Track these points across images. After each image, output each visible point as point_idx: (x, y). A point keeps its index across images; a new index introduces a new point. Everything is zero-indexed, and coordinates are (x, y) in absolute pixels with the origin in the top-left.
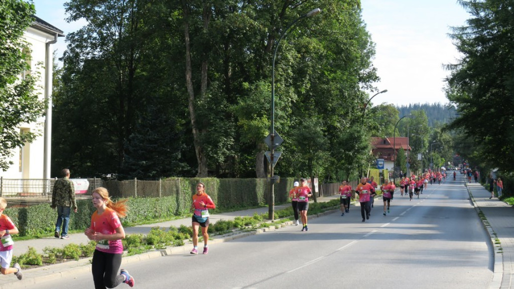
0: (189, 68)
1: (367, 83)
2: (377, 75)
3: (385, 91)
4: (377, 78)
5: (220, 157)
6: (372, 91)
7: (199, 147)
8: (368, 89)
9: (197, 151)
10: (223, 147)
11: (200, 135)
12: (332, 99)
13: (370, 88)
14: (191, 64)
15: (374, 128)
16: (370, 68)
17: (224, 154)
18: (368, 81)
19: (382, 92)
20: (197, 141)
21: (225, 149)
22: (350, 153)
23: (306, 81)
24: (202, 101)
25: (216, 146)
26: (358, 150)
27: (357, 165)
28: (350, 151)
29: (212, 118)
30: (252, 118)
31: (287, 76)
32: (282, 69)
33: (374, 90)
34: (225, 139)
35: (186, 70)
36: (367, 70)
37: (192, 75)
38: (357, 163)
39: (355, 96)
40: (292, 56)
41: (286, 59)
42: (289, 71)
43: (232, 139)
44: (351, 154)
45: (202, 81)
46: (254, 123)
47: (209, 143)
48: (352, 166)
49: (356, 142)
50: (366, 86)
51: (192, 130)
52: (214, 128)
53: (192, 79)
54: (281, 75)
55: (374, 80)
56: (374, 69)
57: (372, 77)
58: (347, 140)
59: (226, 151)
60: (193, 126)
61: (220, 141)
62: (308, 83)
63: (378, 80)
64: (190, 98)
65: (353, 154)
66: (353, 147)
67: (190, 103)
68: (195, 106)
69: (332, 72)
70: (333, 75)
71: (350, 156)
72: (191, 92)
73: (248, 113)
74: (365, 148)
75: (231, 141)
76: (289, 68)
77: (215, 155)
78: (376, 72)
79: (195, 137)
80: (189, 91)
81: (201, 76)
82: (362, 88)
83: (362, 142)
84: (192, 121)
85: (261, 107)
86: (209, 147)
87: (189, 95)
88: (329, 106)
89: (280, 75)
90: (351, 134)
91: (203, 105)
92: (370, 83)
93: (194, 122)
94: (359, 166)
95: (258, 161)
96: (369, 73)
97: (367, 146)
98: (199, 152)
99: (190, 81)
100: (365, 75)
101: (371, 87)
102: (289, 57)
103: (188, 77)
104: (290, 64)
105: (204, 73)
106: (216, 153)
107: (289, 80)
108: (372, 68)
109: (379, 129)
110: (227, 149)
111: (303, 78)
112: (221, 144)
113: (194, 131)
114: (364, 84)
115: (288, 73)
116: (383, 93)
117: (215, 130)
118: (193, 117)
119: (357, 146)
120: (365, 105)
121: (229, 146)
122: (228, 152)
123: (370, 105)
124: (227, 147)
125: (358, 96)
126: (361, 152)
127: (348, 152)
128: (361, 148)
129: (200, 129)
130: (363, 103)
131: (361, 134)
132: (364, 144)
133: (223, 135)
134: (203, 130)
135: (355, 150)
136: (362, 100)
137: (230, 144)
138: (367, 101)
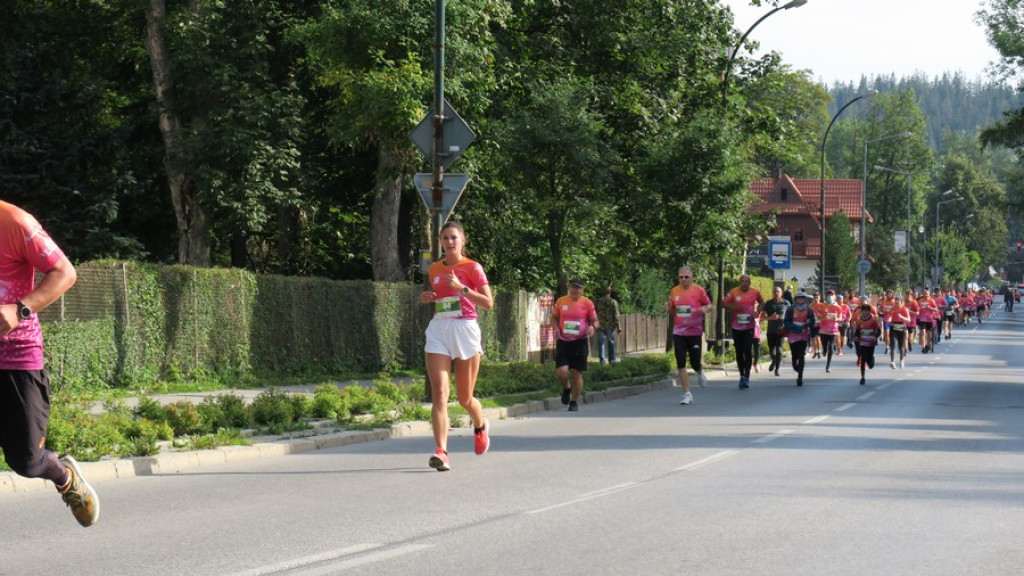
3: (798, 3)
5: (251, 211)
6: (757, 2)
7: (182, 176)
9: (174, 191)
10: (263, 178)
11: (186, 135)
17: (265, 199)
19: (787, 7)
20: (173, 156)
21: (268, 184)
22: (683, 204)
24: (195, 19)
25: (236, 169)
26: (711, 194)
27: (706, 246)
28: (683, 198)
29: (226, 77)
30: (368, 64)
34: (268, 148)
38: (706, 239)
39: (699, 16)
43: (293, 151)
44: (688, 209)
46: (376, 78)
47: (215, 162)
48: (690, 249)
49: (705, 169)
52: (231, 111)
58: (673, 161)
59: (274, 189)
60: (161, 105)
64: (151, 10)
65: (696, 208)
66: (693, 186)
67: (153, 30)
68: (169, 38)
71: (682, 214)
73: (355, 48)
74: (733, 188)
75: (290, 158)
77: (236, 205)
79: (168, 141)
83: (722, 167)
84: (160, 91)
85: (398, 28)
86: (216, 177)
91: (197, 37)
93: (163, 93)
94: (712, 248)
95: (378, 227)
97: (741, 182)
98: (182, 192)
106: (240, 197)
110: (277, 182)
112: (255, 168)
113: (165, 124)
118: (162, 76)
119: (707, 181)
120: (732, 49)
121: (283, 172)
122: (280, 193)
123: (750, 48)
124: (278, 175)
125: (709, 19)
126: (722, 201)
127: (675, 203)
128: (720, 189)
129: (184, 115)
130: (726, 42)
131: (719, 141)
132: (730, 175)
133: (263, 137)
134: (196, 119)
135: (701, 194)
136: (721, 30)
137: (285, 168)
138: (738, 35)
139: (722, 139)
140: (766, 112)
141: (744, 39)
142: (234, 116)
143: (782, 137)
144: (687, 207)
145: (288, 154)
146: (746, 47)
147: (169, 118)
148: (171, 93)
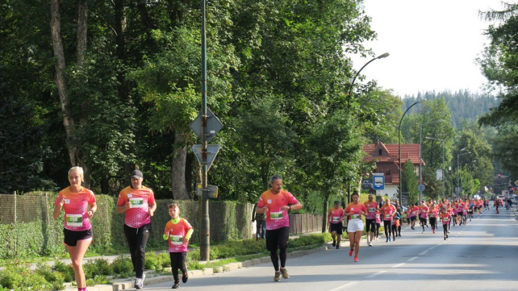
0: (55, 14)
1: (355, 42)
2: (372, 29)
3: (385, 55)
4: (371, 33)
5: (111, 165)
6: (364, 56)
7: (75, 149)
8: (356, 53)
9: (72, 156)
10: (116, 149)
11: (77, 128)
12: (299, 66)
13: (360, 50)
15: (368, 117)
16: (360, 17)
17: (117, 159)
18: (357, 39)
19: (379, 57)
20: (71, 139)
21: (119, 151)
22: (329, 158)
23: (255, 35)
24: (81, 69)
26: (343, 153)
27: (341, 179)
28: (329, 155)
29: (97, 98)
30: (168, 90)
31: (223, 27)
32: (215, 14)
33: (366, 53)
34: (119, 133)
35: (50, 17)
36: (355, 21)
37: (62, 26)
38: (341, 175)
39: (335, 63)
42: (227, 18)
43: (131, 135)
44: (332, 160)
45: (78, 36)
46: (172, 97)
47: (92, 141)
48: (333, 180)
49: (340, 140)
50: (353, 48)
51: (62, 122)
52: (100, 115)
53: (61, 34)
54: (213, 25)
55: (367, 37)
56: (366, 18)
57: (363, 31)
58: (324, 137)
59: (122, 154)
60: (64, 112)
61: (111, 138)
62: (258, 38)
63: (374, 37)
64: (58, 65)
65: (336, 159)
66: (334, 149)
67: (59, 75)
68: (67, 79)
69: (297, 20)
70: (299, 25)
71: (329, 163)
72: (60, 56)
73: (161, 82)
74: (354, 149)
75: (130, 138)
76: (225, 12)
77: (103, 162)
78: (370, 24)
79: (68, 131)
80: (56, 53)
81: (76, 28)
82: (346, 51)
83: (349, 139)
84: (63, 105)
85: (183, 71)
86: (93, 148)
87: (57, 60)
88: (294, 76)
89: (211, 24)
90: (330, 127)
91: (82, 78)
92: (360, 43)
93: (65, 107)
94: (344, 180)
95: (176, 173)
96: (357, 25)
97: (358, 146)
98: (75, 157)
99: (57, 37)
100: (351, 29)
101: (361, 48)
103: (55, 29)
104: (228, 5)
105: (82, 24)
106: (105, 158)
107: (226, 33)
108: (362, 16)
109: (377, 120)
110: (123, 151)
111: (250, 28)
112: (112, 144)
113: (66, 123)
114: (349, 43)
115: (225, 21)
116: (383, 59)
117: (104, 120)
118: (64, 98)
119: (341, 146)
120: (352, 79)
121: (126, 146)
122: (125, 156)
123: (361, 79)
124: (124, 147)
125: (340, 64)
126: (349, 156)
127: (325, 158)
128: (348, 150)
129: (76, 118)
130: (349, 76)
131: (347, 126)
132: (352, 143)
133: (116, 128)
134: (82, 120)
135: (338, 152)
136: (346, 70)
137: (127, 143)
138: (355, 72)
139: (348, 125)
140: (370, 110)
141: (358, 74)
142: (101, 118)
143: (378, 123)
144: (331, 159)
145: (129, 136)
146: (359, 78)
147: (68, 119)
148: (69, 107)
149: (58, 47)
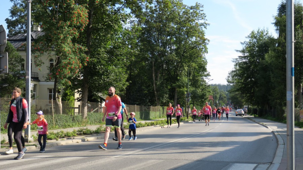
0: (154, 72)
4: (210, 75)
9: (156, 99)
13: (208, 78)
14: (155, 71)
17: (165, 100)
19: (211, 80)
20: (156, 96)
23: (191, 77)
25: (163, 97)
26: (205, 99)
28: (203, 99)
30: (181, 88)
36: (207, 73)
40: (186, 68)
41: (184, 69)
45: (158, 77)
46: (181, 89)
47: (161, 96)
48: (203, 104)
49: (205, 96)
50: (206, 78)
51: (154, 92)
53: (155, 76)
55: (209, 76)
56: (209, 72)
57: (208, 75)
58: (201, 95)
61: (164, 96)
67: (154, 83)
68: (156, 84)
69: (198, 73)
71: (203, 101)
73: (180, 87)
74: (207, 98)
75: (167, 96)
79: (156, 94)
81: (158, 75)
84: (155, 89)
85: (183, 85)
86: (161, 98)
87: (154, 81)
90: (203, 94)
91: (159, 84)
98: (157, 99)
102: (186, 69)
103: (154, 75)
106: (163, 99)
108: (208, 72)
110: (166, 98)
112: (164, 97)
113: (155, 92)
117: (163, 92)
125: (204, 81)
129: (157, 92)
130: (205, 83)
131: (206, 93)
132: (207, 97)
144: (203, 100)
146: (207, 84)
148: (156, 90)
149: (154, 78)
